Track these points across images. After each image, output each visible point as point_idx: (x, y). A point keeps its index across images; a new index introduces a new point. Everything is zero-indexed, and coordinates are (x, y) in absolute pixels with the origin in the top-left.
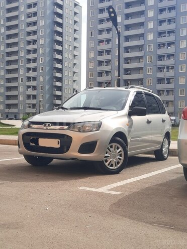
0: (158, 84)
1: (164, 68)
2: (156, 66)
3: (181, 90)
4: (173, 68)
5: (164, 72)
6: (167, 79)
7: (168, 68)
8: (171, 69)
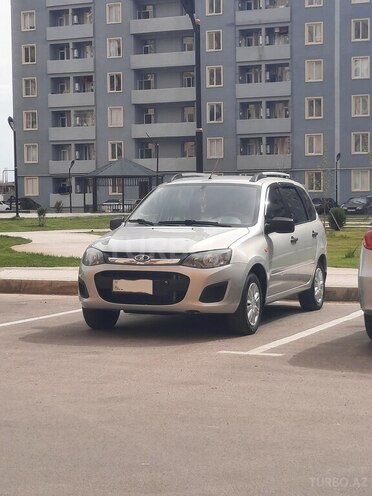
0: (241, 82)
1: (258, 32)
2: (234, 25)
3: (311, 103)
4: (284, 31)
5: (257, 44)
6: (269, 68)
7: (270, 32)
8: (280, 34)
